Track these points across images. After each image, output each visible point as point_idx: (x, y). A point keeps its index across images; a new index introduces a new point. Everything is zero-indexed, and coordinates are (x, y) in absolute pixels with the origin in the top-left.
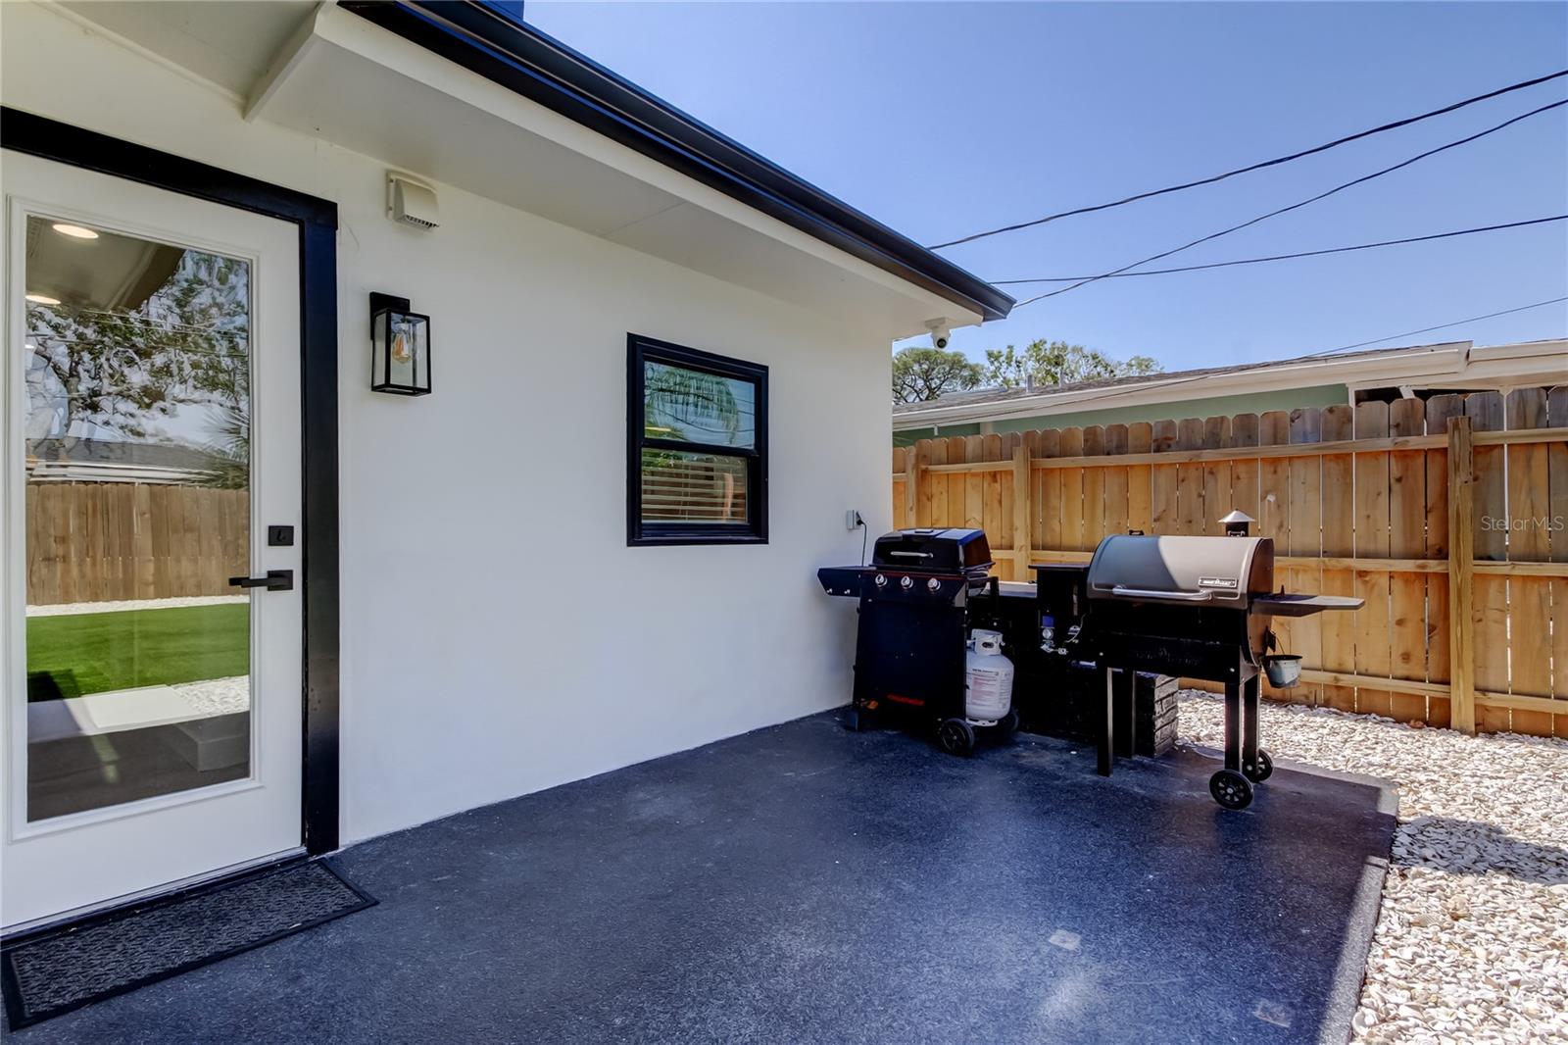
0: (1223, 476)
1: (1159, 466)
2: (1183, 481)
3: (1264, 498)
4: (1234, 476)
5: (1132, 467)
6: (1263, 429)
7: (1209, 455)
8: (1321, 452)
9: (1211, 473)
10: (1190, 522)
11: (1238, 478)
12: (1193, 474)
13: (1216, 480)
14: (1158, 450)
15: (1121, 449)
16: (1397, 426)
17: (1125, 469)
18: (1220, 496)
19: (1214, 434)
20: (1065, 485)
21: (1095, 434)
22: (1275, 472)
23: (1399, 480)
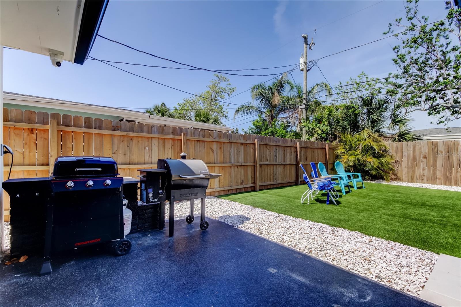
0: (135, 141)
1: (114, 135)
2: (123, 141)
3: (145, 148)
4: (138, 141)
5: (105, 134)
6: (146, 129)
7: (131, 134)
8: (158, 137)
9: (131, 139)
10: (125, 154)
11: (139, 142)
12: (126, 139)
13: (133, 142)
14: (114, 130)
15: (100, 128)
16: (173, 133)
17: (102, 135)
18: (134, 146)
19: (132, 128)
20: (75, 139)
21: (89, 121)
22: (148, 141)
23: (173, 145)
